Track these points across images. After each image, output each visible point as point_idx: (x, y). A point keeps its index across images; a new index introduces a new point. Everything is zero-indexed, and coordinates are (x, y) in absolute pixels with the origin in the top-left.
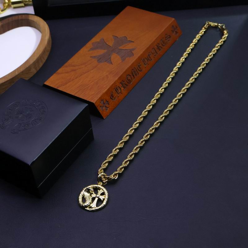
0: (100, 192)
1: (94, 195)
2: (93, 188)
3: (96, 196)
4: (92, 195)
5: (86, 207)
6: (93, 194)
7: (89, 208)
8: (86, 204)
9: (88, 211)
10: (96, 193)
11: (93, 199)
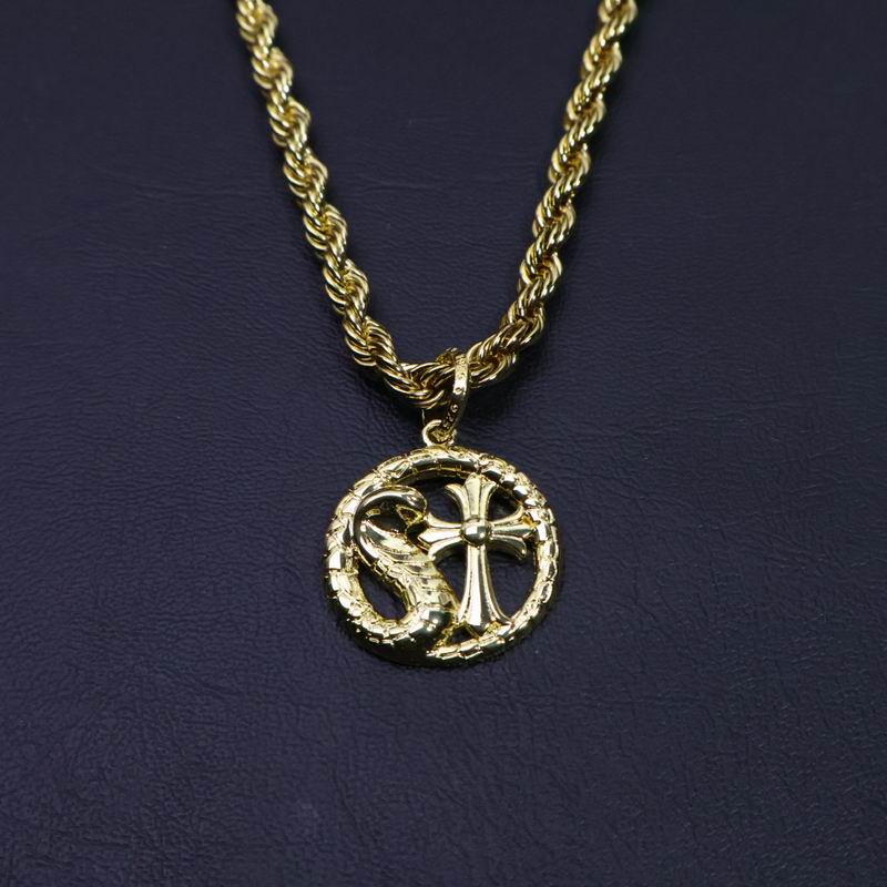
0: (473, 495)
1: (441, 535)
2: (408, 479)
3: (463, 533)
4: (426, 536)
5: (425, 640)
6: (423, 527)
7: (449, 643)
8: (414, 623)
9: (455, 664)
10: (452, 512)
11: (452, 563)
